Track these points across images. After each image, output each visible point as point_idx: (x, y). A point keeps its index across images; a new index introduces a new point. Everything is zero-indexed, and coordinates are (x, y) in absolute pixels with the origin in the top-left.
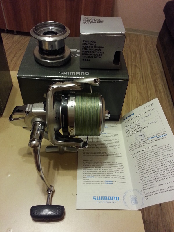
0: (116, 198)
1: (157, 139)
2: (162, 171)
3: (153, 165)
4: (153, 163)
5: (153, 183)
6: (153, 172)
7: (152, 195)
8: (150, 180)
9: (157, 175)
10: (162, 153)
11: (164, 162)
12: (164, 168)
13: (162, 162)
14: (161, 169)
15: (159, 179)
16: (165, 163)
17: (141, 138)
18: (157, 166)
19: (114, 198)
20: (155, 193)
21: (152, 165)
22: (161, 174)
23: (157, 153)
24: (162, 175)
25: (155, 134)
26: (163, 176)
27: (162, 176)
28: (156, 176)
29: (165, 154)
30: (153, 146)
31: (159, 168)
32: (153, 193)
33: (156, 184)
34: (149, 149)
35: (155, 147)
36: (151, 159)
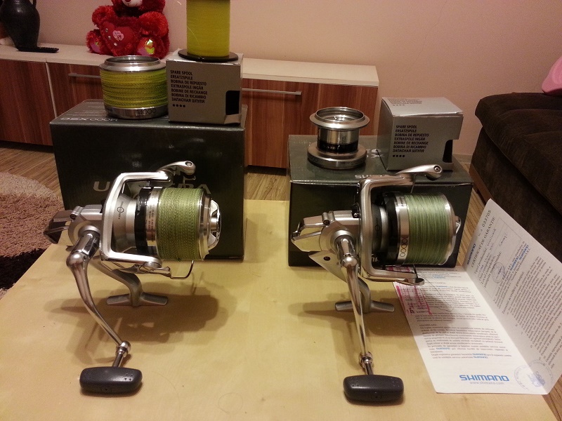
0: (501, 378)
1: (520, 261)
2: (549, 307)
3: (535, 305)
4: (533, 303)
5: (548, 335)
6: (539, 316)
7: (556, 354)
8: (542, 332)
9: (547, 317)
10: (536, 279)
11: (544, 290)
12: (549, 301)
13: (542, 292)
14: (546, 305)
15: (551, 323)
16: (547, 292)
17: (501, 276)
18: (539, 304)
19: (498, 378)
20: (557, 348)
21: (534, 307)
22: (549, 312)
23: (530, 285)
24: (552, 312)
25: (514, 256)
26: (554, 312)
27: (552, 315)
28: (545, 320)
29: (540, 276)
30: (521, 277)
31: (543, 304)
32: (556, 350)
33: (552, 332)
34: (519, 285)
35: (523, 277)
36: (528, 299)
